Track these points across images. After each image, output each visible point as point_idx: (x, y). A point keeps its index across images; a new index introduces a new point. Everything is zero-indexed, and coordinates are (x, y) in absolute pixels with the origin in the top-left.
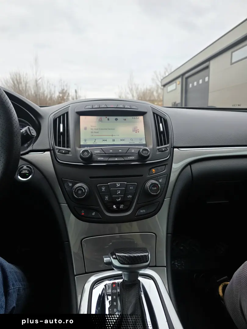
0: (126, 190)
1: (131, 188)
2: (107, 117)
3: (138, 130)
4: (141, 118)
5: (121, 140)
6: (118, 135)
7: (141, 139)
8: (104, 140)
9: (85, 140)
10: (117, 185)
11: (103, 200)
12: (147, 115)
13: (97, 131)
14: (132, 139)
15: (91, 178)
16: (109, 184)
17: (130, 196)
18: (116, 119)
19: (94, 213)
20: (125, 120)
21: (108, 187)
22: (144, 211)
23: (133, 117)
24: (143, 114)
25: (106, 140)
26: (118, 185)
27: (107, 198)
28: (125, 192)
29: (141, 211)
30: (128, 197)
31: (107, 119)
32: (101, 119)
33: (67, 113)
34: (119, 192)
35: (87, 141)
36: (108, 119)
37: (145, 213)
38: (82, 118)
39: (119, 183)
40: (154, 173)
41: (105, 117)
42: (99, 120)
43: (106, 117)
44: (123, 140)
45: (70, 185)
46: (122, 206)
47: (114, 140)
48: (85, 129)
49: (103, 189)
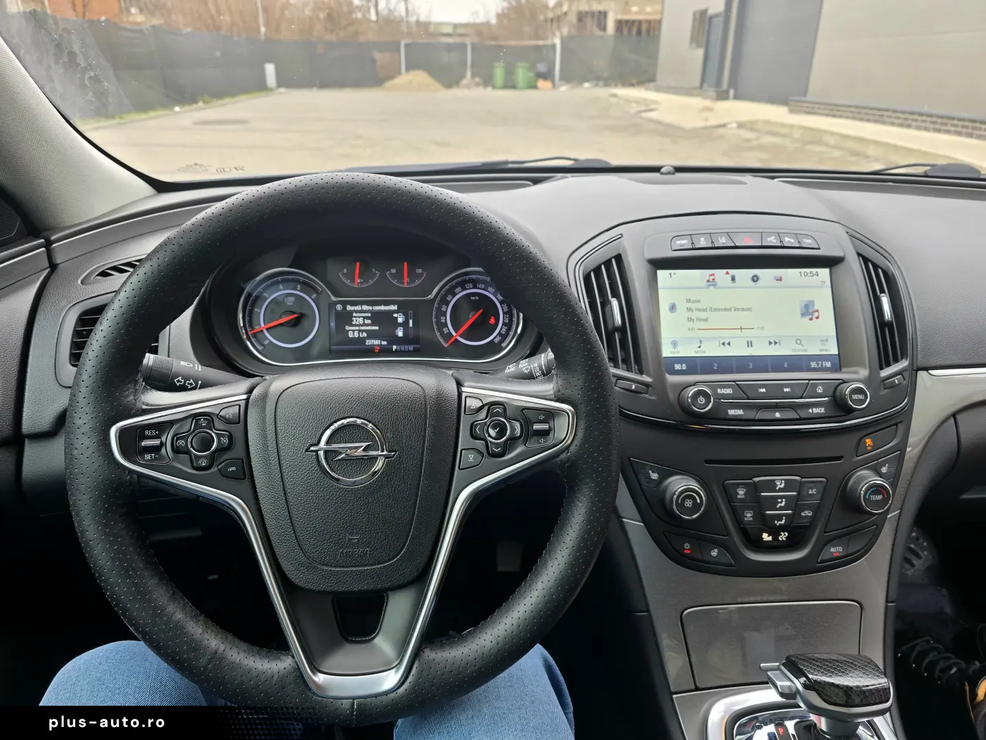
0: (798, 497)
1: (810, 492)
2: (729, 271)
3: (817, 311)
4: (824, 273)
5: (770, 343)
6: (762, 328)
7: (825, 341)
8: (724, 344)
9: (675, 344)
10: (778, 483)
11: (738, 519)
12: (841, 267)
13: (702, 315)
14: (799, 341)
15: (707, 462)
16: (756, 479)
17: (808, 513)
18: (755, 279)
19: (716, 550)
20: (781, 280)
21: (754, 489)
22: (840, 549)
23: (803, 270)
24: (830, 262)
25: (729, 344)
26: (781, 484)
27: (749, 515)
28: (796, 504)
29: (832, 550)
30: (803, 514)
31: (729, 277)
32: (712, 277)
33: (619, 258)
34: (781, 503)
35: (679, 348)
36: (733, 279)
37: (842, 554)
38: (662, 274)
39: (781, 480)
40: (869, 448)
41: (725, 271)
42: (708, 281)
43: (727, 273)
44: (776, 343)
45: (655, 476)
46: (783, 536)
47: (750, 344)
48: (673, 308)
49: (741, 492)
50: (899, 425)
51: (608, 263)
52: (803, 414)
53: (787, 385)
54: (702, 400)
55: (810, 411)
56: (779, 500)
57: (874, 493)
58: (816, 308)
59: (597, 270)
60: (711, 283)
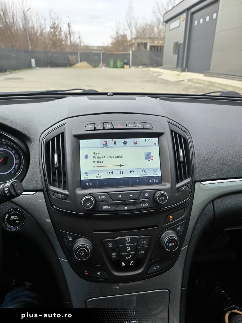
0: (137, 245)
1: (143, 242)
2: (113, 139)
3: (152, 157)
4: (156, 140)
5: (131, 172)
6: (128, 165)
7: (155, 170)
8: (110, 173)
9: (87, 174)
10: (127, 240)
11: (109, 257)
12: (163, 137)
13: (100, 160)
14: (144, 170)
15: (95, 231)
16: (117, 238)
17: (142, 252)
18: (125, 143)
19: (100, 272)
20: (136, 143)
21: (116, 243)
22: (158, 267)
23: (146, 139)
24: (158, 135)
25: (112, 173)
26: (128, 240)
27: (114, 255)
28: (136, 249)
29: (155, 268)
30: (140, 253)
31: (113, 142)
32: (105, 143)
33: (63, 134)
34: (129, 248)
35: (89, 175)
36: (115, 143)
37: (159, 270)
38: (82, 142)
39: (129, 238)
40: (171, 220)
41: (111, 140)
42: (104, 144)
43: (112, 140)
44: (133, 172)
45: (70, 239)
46: (132, 263)
47: (122, 173)
48: (86, 157)
49: (110, 245)
50: (186, 208)
51: (58, 136)
52: (138, 206)
53: (131, 194)
54: (88, 203)
55: (142, 205)
56: (128, 248)
57: (170, 242)
58: (152, 155)
59: (53, 140)
60: (105, 145)
